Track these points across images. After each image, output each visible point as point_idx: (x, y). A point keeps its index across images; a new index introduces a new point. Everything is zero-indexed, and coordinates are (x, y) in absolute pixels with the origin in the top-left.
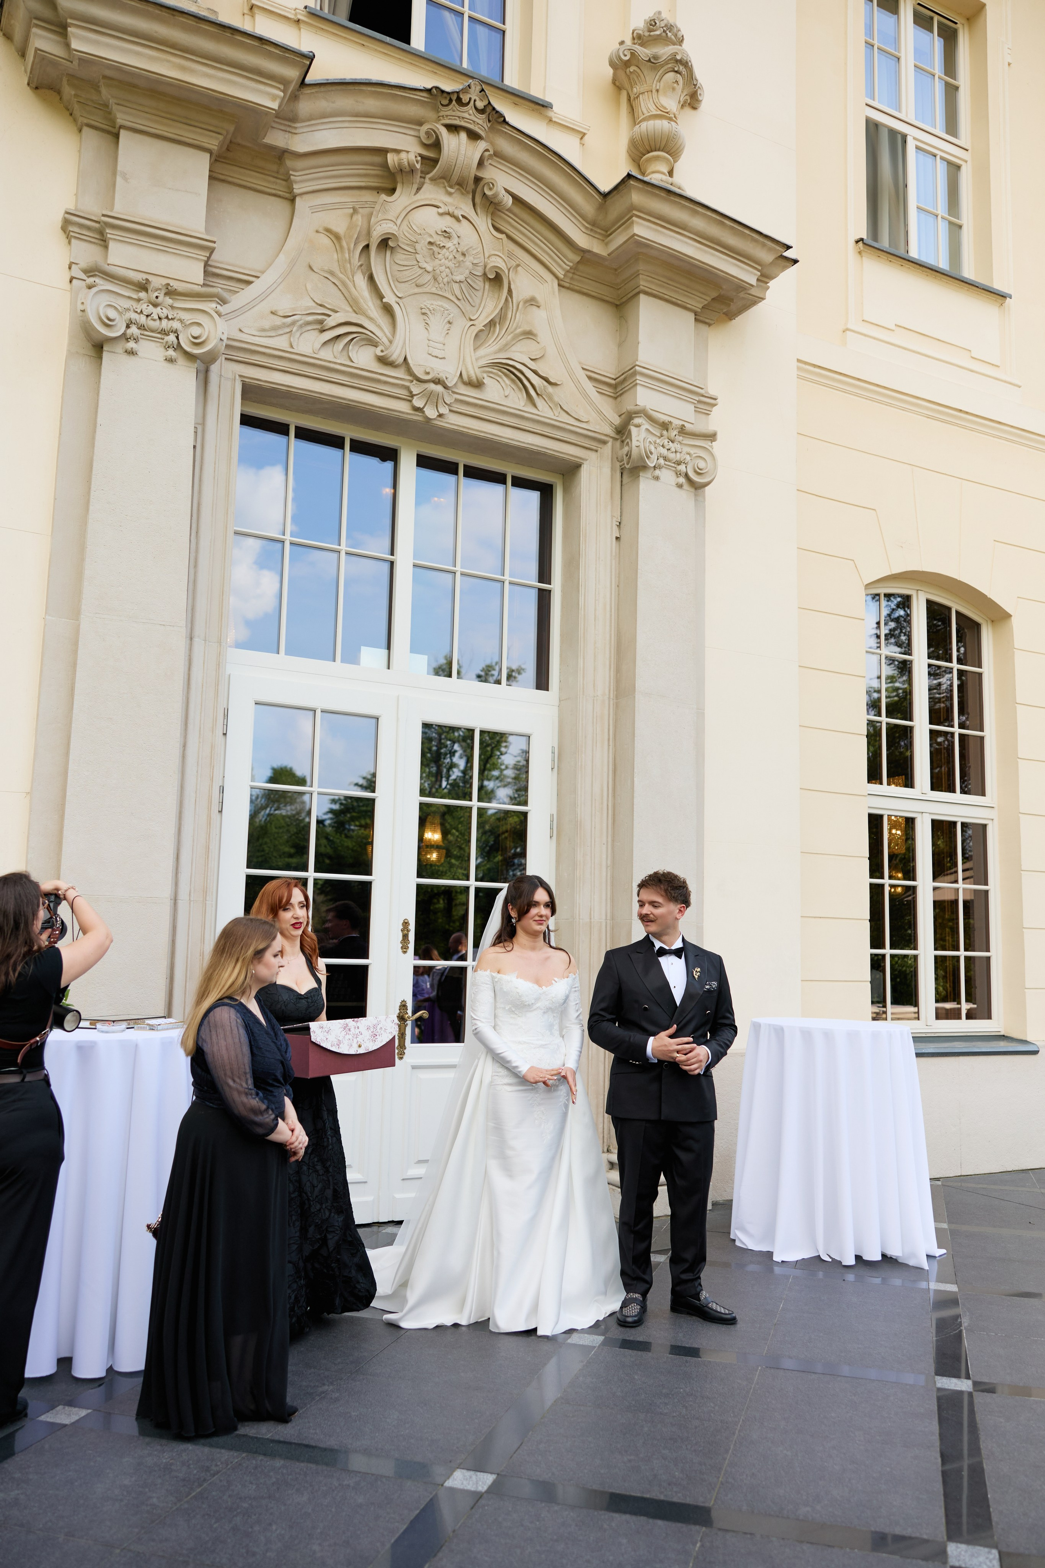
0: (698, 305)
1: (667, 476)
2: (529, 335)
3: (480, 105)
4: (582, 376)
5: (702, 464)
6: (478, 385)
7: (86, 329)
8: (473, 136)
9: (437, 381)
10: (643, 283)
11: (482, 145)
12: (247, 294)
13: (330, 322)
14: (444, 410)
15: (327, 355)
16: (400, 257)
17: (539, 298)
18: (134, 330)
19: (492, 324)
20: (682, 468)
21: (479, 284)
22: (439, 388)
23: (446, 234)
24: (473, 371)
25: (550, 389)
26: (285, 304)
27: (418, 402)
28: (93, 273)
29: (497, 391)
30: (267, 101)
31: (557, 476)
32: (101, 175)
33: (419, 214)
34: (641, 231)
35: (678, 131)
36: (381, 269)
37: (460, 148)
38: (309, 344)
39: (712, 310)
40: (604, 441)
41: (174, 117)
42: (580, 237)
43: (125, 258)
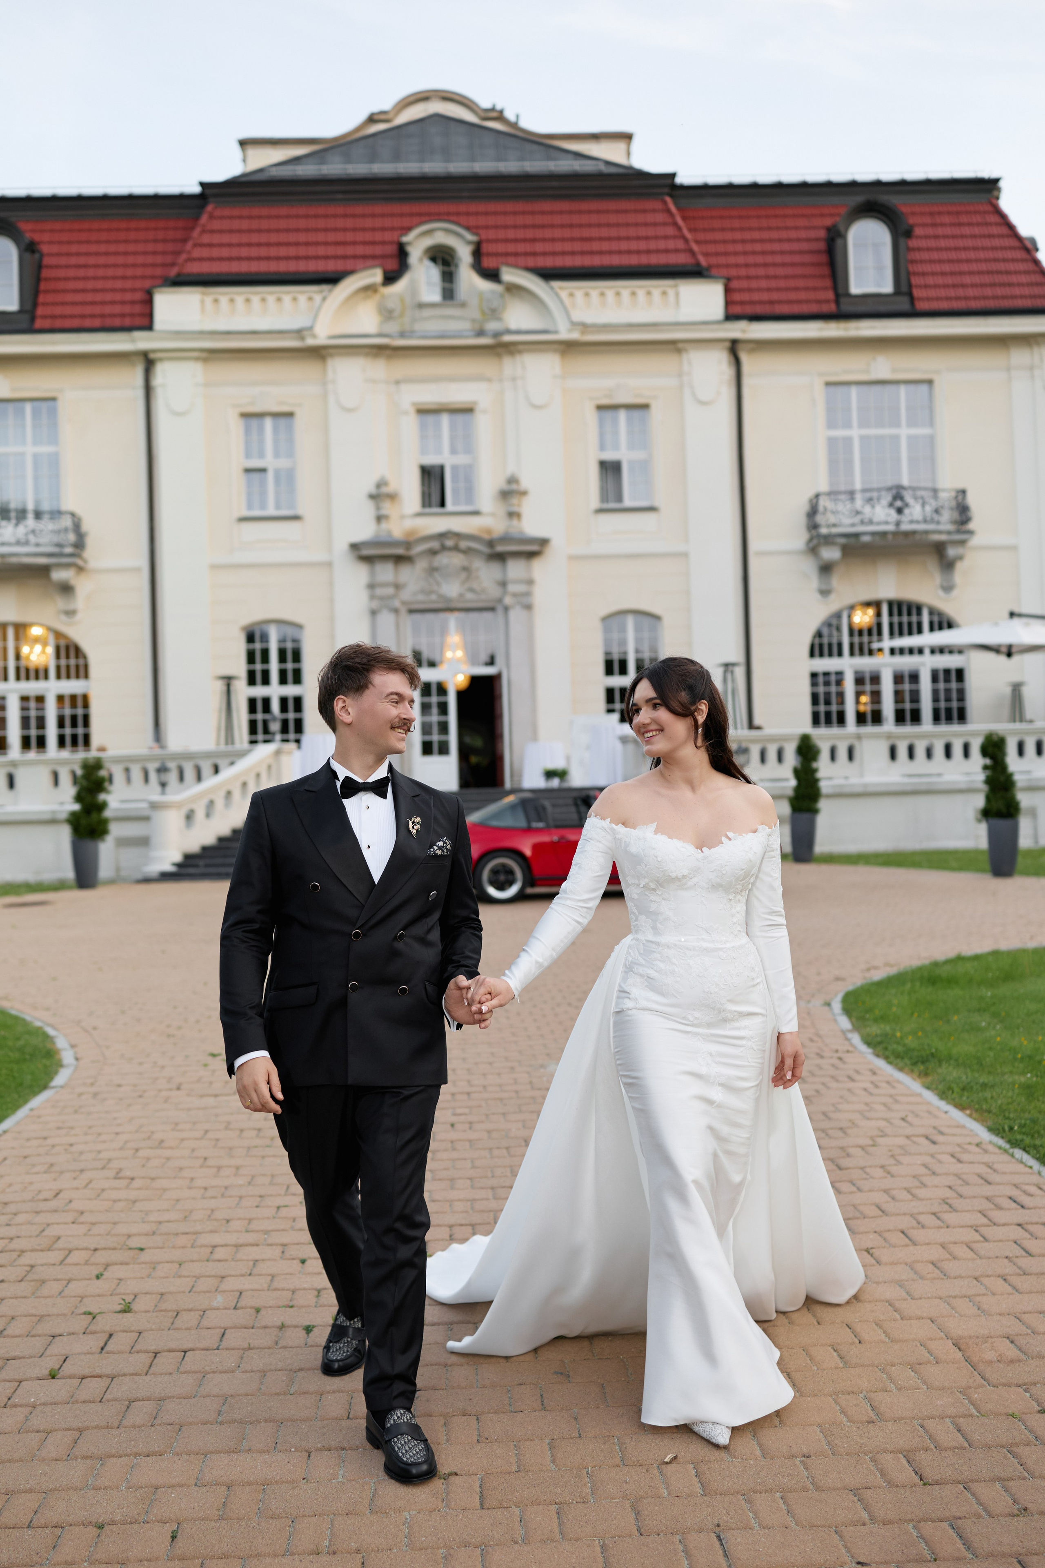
0: (526, 557)
1: (518, 607)
2: (478, 578)
3: (451, 533)
4: (494, 584)
5: (527, 602)
6: (464, 595)
7: (371, 610)
8: (452, 539)
9: (451, 598)
10: (507, 557)
11: (455, 541)
12: (407, 588)
13: (425, 591)
14: (455, 604)
15: (425, 598)
16: (440, 571)
17: (480, 567)
18: (381, 607)
19: (467, 578)
20: (522, 604)
21: (462, 570)
22: (452, 600)
23: (450, 563)
24: (461, 593)
25: (484, 591)
26: (414, 588)
27: (448, 603)
28: (372, 597)
29: (469, 596)
30: (400, 551)
31: (492, 609)
32: (372, 574)
33: (444, 559)
34: (500, 548)
35: (515, 509)
36: (436, 574)
37: (449, 543)
38: (421, 597)
39: (531, 555)
40: (500, 600)
41: (384, 558)
42: (486, 550)
43: (379, 591)
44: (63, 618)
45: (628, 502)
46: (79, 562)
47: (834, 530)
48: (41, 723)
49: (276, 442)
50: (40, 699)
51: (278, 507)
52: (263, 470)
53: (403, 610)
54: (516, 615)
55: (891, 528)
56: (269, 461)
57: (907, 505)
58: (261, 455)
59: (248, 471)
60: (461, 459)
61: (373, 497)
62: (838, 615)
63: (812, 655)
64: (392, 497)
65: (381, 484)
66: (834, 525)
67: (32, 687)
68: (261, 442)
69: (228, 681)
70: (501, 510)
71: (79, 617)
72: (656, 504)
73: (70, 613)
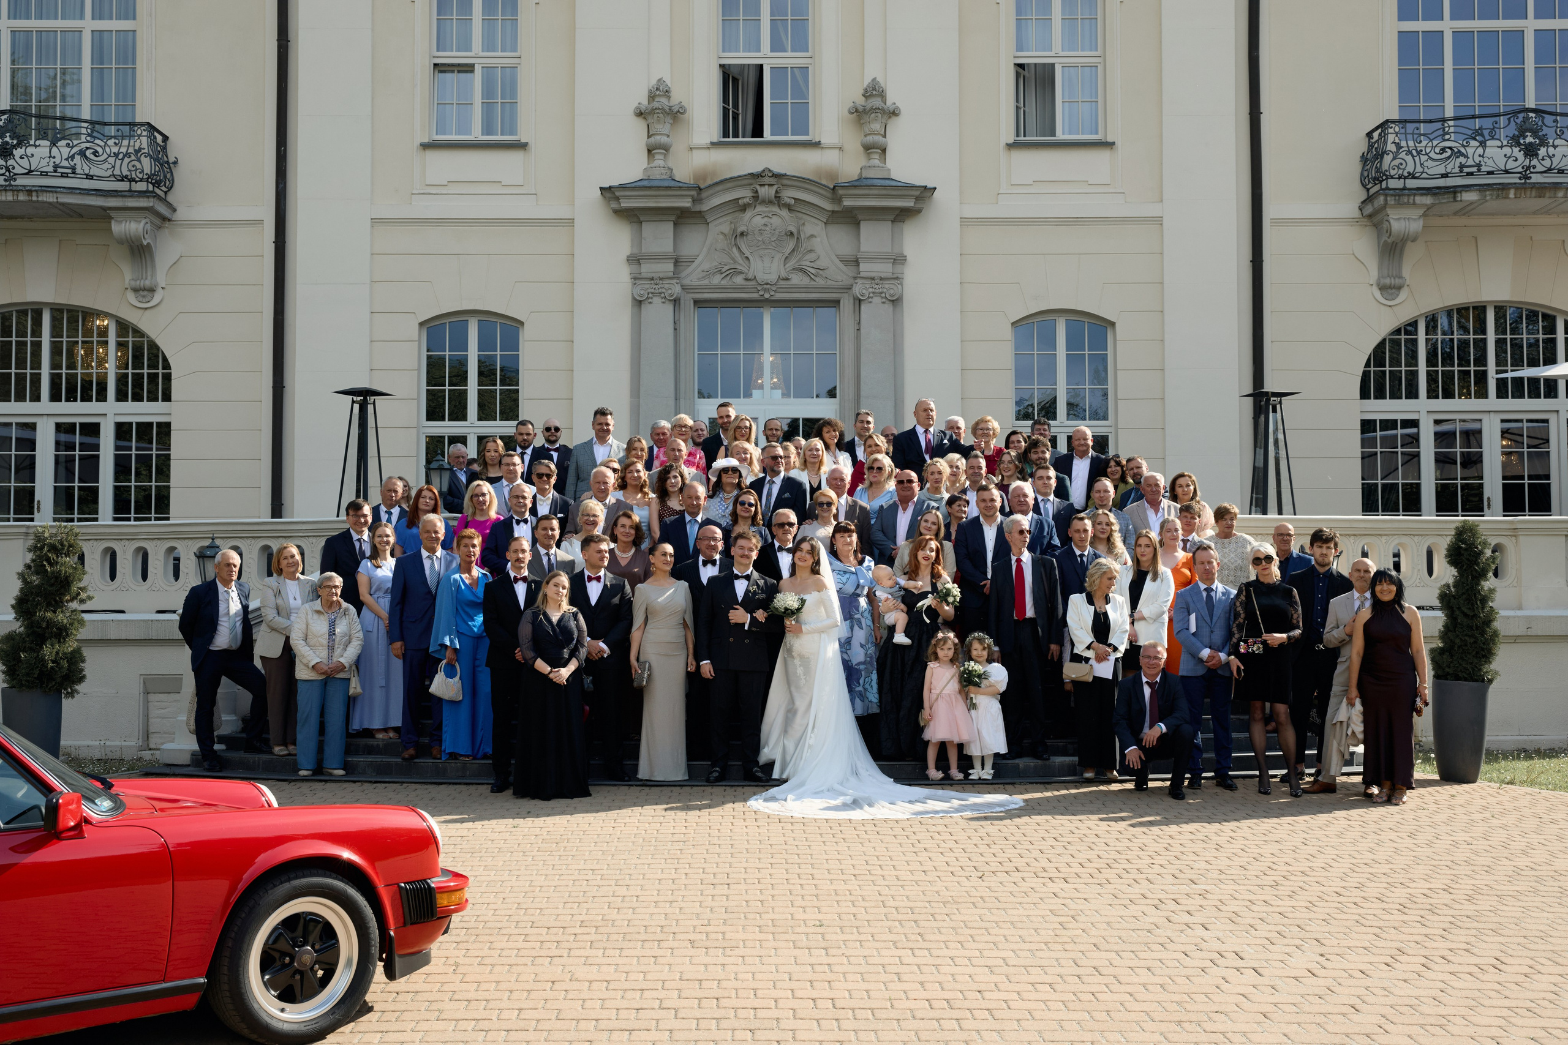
0: (892, 217)
1: (877, 300)
2: (811, 251)
3: (770, 175)
4: (837, 261)
5: (892, 292)
6: (787, 279)
7: (634, 299)
8: (771, 185)
9: (767, 284)
10: (860, 217)
11: (775, 187)
12: (694, 265)
13: (724, 270)
14: (772, 293)
15: (724, 282)
16: (749, 237)
17: (815, 233)
18: (650, 295)
19: (793, 250)
20: (883, 295)
21: (785, 237)
22: (768, 286)
23: (765, 225)
24: (784, 275)
25: (821, 272)
26: (706, 266)
27: (761, 293)
28: (636, 279)
29: (797, 279)
30: (686, 203)
31: (835, 303)
32: (638, 240)
33: (755, 219)
34: (847, 203)
35: (879, 139)
36: (742, 243)
37: (766, 192)
38: (717, 280)
39: (902, 215)
40: (849, 288)
41: (658, 213)
42: (828, 206)
43: (647, 268)
44: (131, 297)
45: (1061, 135)
46: (162, 209)
47: (1411, 183)
48: (91, 465)
49: (488, 22)
50: (92, 430)
51: (488, 129)
52: (469, 69)
53: (687, 300)
54: (874, 312)
55: (1514, 179)
56: (476, 53)
57: (1543, 142)
58: (466, 45)
59: (439, 68)
60: (789, 59)
61: (640, 114)
62: (1411, 327)
63: (1364, 394)
64: (676, 115)
65: (659, 91)
66: (1412, 176)
67: (78, 411)
68: (466, 23)
69: (364, 397)
70: (853, 143)
71: (157, 299)
72: (1109, 140)
73: (145, 291)
